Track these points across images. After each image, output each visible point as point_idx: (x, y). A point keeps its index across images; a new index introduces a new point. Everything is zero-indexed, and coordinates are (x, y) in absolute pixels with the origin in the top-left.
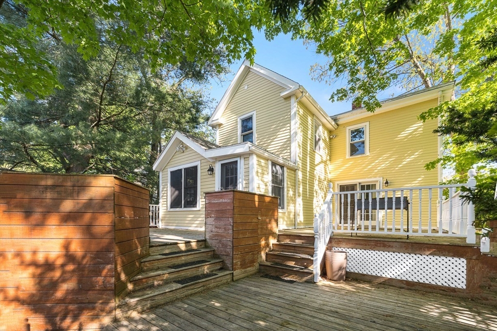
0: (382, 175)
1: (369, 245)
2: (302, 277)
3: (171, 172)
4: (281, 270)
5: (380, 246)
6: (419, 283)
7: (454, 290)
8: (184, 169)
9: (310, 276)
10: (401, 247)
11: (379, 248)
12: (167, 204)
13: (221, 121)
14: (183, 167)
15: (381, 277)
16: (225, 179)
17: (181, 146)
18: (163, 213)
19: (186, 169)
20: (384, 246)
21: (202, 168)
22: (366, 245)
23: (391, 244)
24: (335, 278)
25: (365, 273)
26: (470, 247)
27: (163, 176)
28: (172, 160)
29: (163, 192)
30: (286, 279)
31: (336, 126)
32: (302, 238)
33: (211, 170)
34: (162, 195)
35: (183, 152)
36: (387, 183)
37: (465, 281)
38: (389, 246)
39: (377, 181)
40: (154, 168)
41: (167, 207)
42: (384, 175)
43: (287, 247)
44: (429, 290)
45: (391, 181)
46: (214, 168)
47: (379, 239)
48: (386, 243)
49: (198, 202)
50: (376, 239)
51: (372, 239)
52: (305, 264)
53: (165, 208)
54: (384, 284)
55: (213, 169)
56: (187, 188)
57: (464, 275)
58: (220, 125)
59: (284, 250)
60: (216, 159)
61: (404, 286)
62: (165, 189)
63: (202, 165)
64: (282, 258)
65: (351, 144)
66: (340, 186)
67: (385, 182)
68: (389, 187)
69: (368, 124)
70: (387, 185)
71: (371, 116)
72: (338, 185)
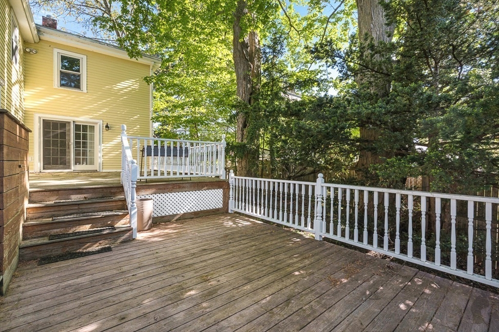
0: (103, 118)
1: (167, 189)
2: (115, 239)
4: (76, 241)
5: (176, 188)
6: (201, 211)
7: (218, 210)
9: (128, 234)
10: (191, 187)
11: (175, 190)
15: (177, 214)
20: (180, 187)
22: (165, 189)
23: (184, 185)
24: (146, 228)
25: (163, 215)
26: (223, 181)
30: (90, 249)
31: (37, 40)
32: (84, 191)
36: (107, 127)
37: (222, 203)
38: (183, 187)
39: (97, 123)
42: (105, 118)
43: (62, 208)
44: (207, 214)
45: (111, 126)
47: (176, 182)
48: (181, 185)
50: (174, 183)
51: (171, 183)
52: (109, 222)
54: (179, 220)
57: (222, 199)
59: (56, 213)
61: (193, 216)
64: (63, 225)
65: (60, 71)
66: (43, 120)
67: (105, 125)
68: (109, 131)
69: (85, 57)
70: (107, 129)
71: (89, 51)
72: (40, 118)
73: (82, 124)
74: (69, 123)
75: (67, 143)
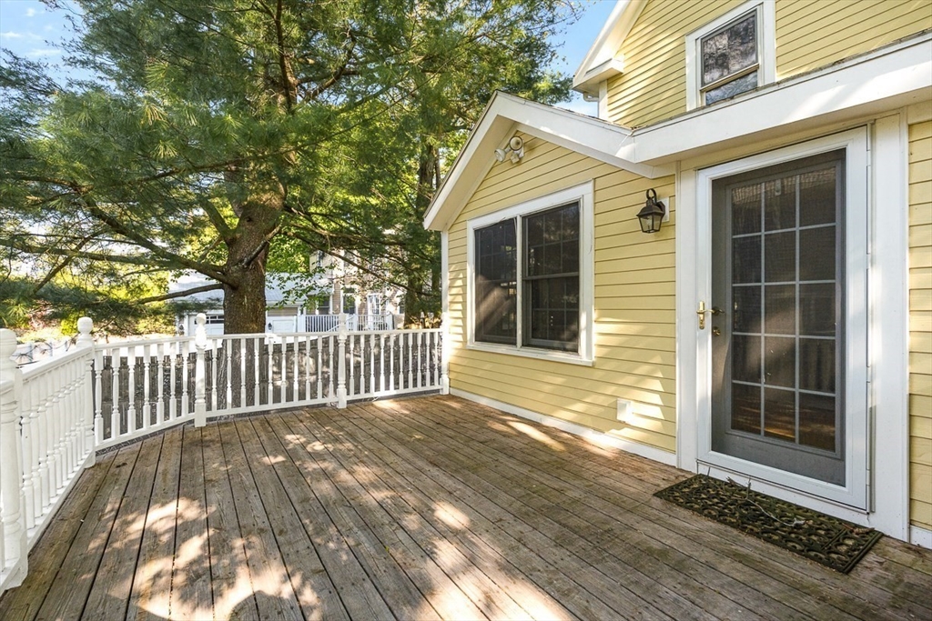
3: (477, 231)
8: (524, 218)
12: (464, 327)
13: (618, 66)
14: (517, 211)
16: (729, 244)
17: (514, 140)
18: (455, 352)
19: (530, 219)
21: (601, 207)
27: (454, 244)
28: (479, 195)
29: (454, 291)
33: (654, 212)
34: (450, 298)
35: (519, 163)
40: (427, 224)
41: (464, 335)
46: (666, 202)
49: (583, 335)
53: (460, 338)
55: (661, 206)
56: (534, 282)
58: (613, 79)
60: (679, 162)
62: (459, 283)
63: (602, 195)
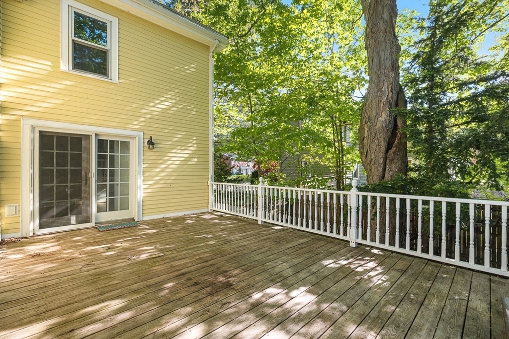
0: (143, 128)
36: (151, 143)
39: (133, 137)
42: (147, 128)
45: (157, 141)
65: (73, 40)
66: (40, 132)
67: (146, 141)
68: (155, 150)
69: (115, 21)
70: (151, 146)
71: (123, 11)
72: (33, 128)
73: (109, 139)
74: (88, 137)
75: (83, 173)
